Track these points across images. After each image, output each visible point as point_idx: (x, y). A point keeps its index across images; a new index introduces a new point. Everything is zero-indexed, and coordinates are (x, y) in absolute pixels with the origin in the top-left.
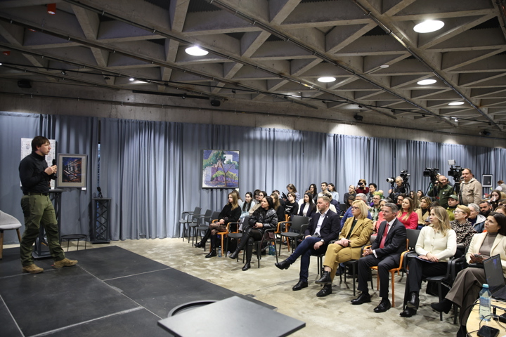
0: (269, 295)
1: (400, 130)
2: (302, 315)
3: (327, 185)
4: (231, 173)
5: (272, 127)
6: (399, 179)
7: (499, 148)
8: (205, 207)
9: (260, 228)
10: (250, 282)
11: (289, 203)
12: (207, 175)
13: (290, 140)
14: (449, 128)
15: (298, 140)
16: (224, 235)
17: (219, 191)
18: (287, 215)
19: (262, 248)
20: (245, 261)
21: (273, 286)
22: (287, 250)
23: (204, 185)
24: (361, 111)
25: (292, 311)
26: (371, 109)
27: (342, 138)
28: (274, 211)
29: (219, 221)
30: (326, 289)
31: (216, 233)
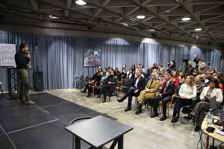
0: (114, 114)
1: (173, 41)
3: (140, 65)
4: (97, 60)
5: (116, 39)
6: (172, 63)
7: (215, 50)
8: (86, 75)
9: (110, 84)
10: (106, 108)
11: (123, 73)
12: (86, 61)
13: (124, 45)
14: (194, 41)
15: (127, 45)
16: (94, 88)
17: (92, 68)
18: (122, 79)
19: (111, 93)
20: (104, 99)
21: (116, 109)
22: (122, 94)
23: (85, 65)
24: (156, 32)
25: (124, 120)
26: (160, 31)
27: (147, 45)
28: (116, 77)
29: (92, 81)
30: (139, 111)
31: (91, 86)
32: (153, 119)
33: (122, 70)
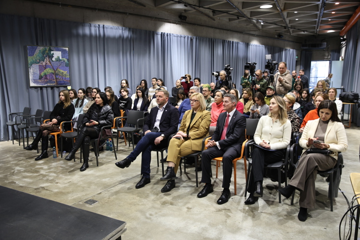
0: (112, 198)
1: (218, 31)
2: (150, 218)
3: (157, 80)
4: (62, 71)
5: (101, 24)
6: (223, 72)
8: (36, 107)
9: (95, 125)
10: (90, 183)
11: (122, 98)
12: (34, 73)
13: (120, 37)
15: (127, 38)
16: (58, 135)
17: (49, 90)
18: (122, 110)
19: (99, 145)
20: (82, 160)
21: (115, 185)
22: (124, 144)
23: (32, 84)
24: (185, 10)
25: (139, 215)
26: (194, 8)
27: (169, 37)
28: (109, 107)
29: (51, 121)
30: (170, 184)
31: (49, 134)
33: (120, 92)
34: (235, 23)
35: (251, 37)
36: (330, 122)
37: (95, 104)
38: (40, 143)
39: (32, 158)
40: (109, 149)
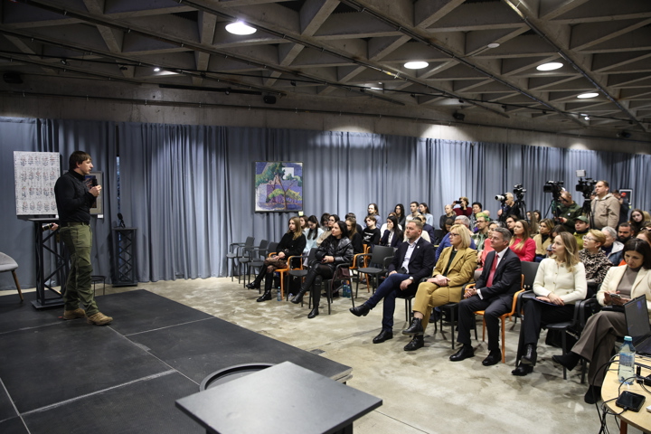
0: (343, 350)
1: (513, 132)
2: (385, 376)
3: (418, 205)
4: (293, 192)
5: (345, 131)
6: (511, 196)
7: (642, 154)
8: (260, 238)
9: (330, 262)
10: (318, 333)
11: (368, 229)
12: (261, 195)
13: (369, 147)
14: (578, 129)
15: (379, 147)
16: (284, 273)
17: (277, 215)
18: (365, 245)
19: (334, 288)
20: (312, 306)
21: (348, 337)
22: (366, 290)
23: (258, 208)
24: (462, 107)
25: (372, 371)
26: (475, 104)
27: (438, 144)
28: (348, 241)
29: (277, 254)
30: (417, 341)
31: (274, 270)
32: (458, 365)
34: (542, 120)
35: (571, 139)
36: (642, 271)
37: (331, 236)
38: (263, 283)
39: (253, 298)
40: (345, 295)
